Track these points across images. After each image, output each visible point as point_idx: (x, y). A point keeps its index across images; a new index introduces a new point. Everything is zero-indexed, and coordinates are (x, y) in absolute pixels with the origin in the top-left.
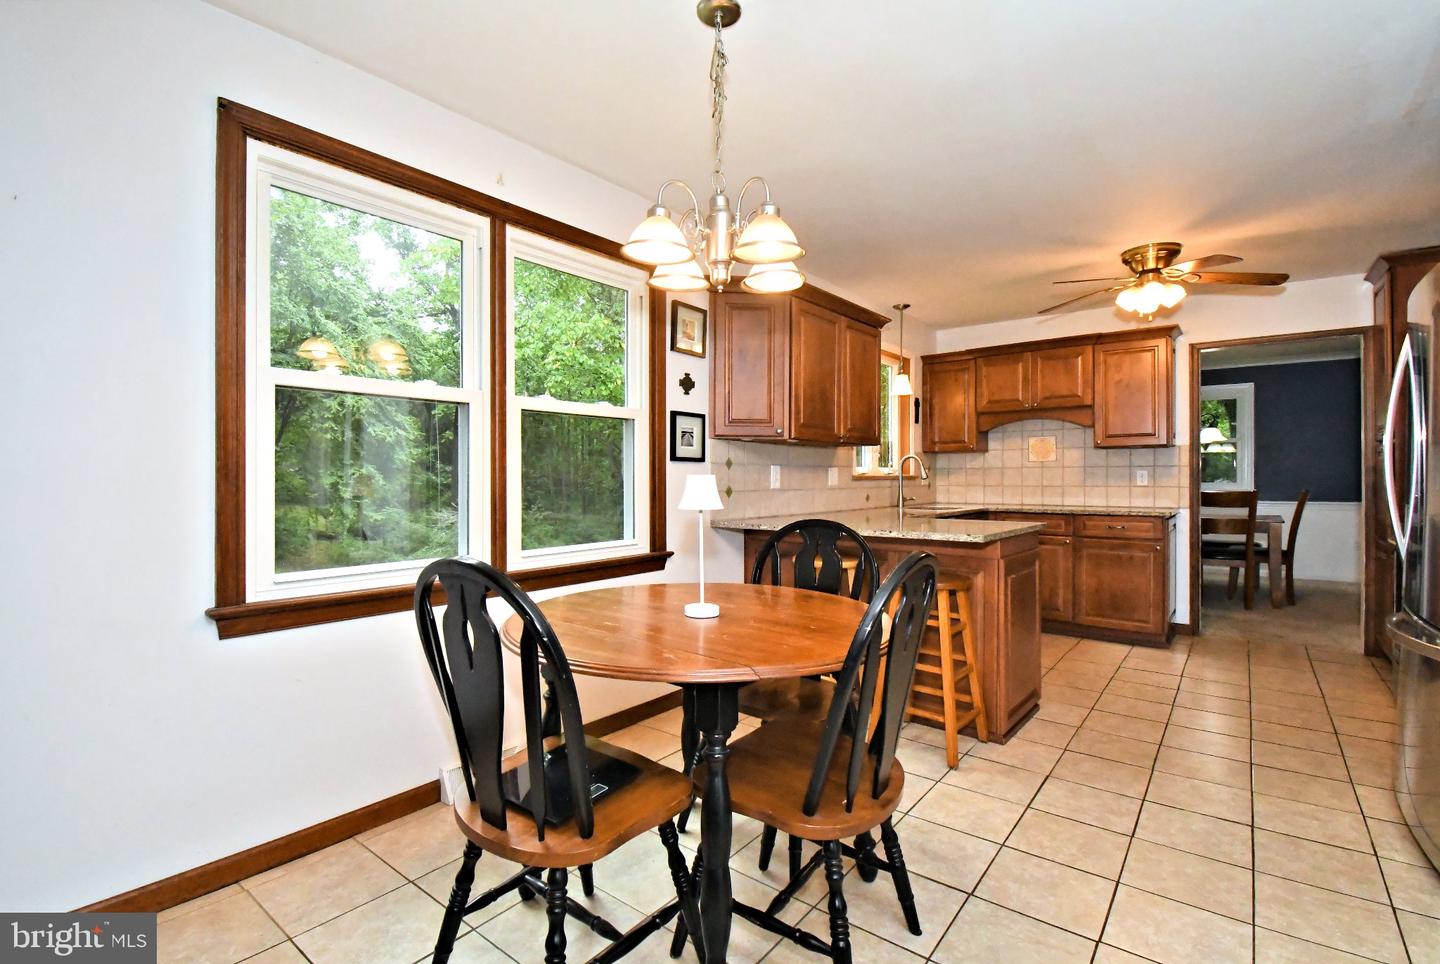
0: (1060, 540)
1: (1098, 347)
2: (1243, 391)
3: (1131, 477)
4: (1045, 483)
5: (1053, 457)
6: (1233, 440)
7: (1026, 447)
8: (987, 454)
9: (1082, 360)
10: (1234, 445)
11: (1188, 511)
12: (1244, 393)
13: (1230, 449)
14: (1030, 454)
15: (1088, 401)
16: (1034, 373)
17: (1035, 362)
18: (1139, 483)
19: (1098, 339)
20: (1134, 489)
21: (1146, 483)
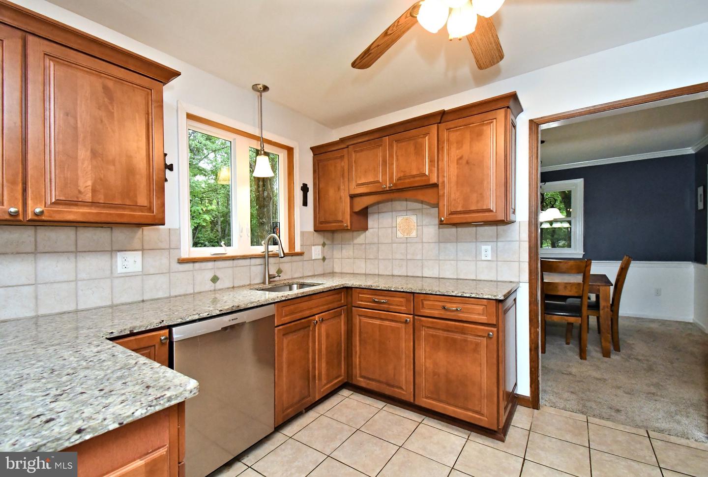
0: (400, 317)
1: (442, 126)
2: (576, 185)
3: (477, 253)
4: (409, 257)
5: (414, 234)
6: (569, 219)
7: (394, 225)
8: (367, 232)
9: (429, 139)
10: (570, 222)
11: (527, 285)
12: (577, 186)
13: (566, 225)
14: (398, 232)
15: (434, 180)
16: (391, 156)
17: (391, 146)
18: (484, 258)
19: (442, 116)
20: (479, 263)
21: (489, 258)
